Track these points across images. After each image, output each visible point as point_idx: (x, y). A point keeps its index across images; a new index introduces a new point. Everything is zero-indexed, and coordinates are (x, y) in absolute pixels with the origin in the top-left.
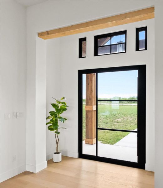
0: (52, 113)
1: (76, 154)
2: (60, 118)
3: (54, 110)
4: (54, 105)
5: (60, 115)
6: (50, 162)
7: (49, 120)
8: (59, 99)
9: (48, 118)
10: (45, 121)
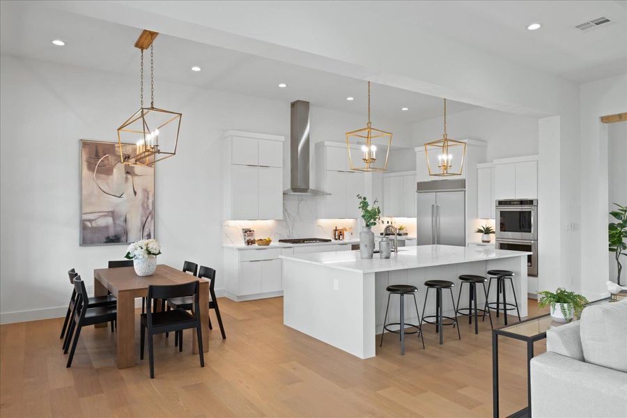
0: (613, 226)
4: (616, 215)
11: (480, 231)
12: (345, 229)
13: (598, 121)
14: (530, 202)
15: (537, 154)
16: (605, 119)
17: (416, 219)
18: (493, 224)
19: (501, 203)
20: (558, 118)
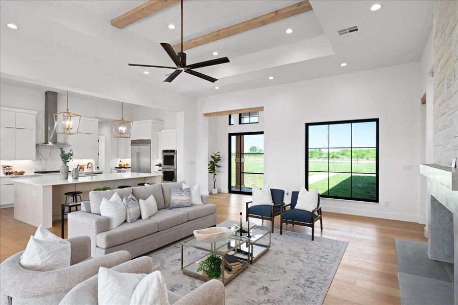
0: (211, 162)
1: (227, 190)
2: (217, 165)
3: (213, 160)
4: (213, 157)
5: (216, 164)
6: (211, 194)
7: (210, 166)
8: (216, 153)
9: (209, 165)
10: (207, 167)
11: (157, 165)
12: (84, 165)
13: (202, 116)
14: (173, 151)
15: (176, 129)
16: (205, 115)
17: (130, 160)
18: (161, 161)
19: (164, 151)
20: (183, 113)
